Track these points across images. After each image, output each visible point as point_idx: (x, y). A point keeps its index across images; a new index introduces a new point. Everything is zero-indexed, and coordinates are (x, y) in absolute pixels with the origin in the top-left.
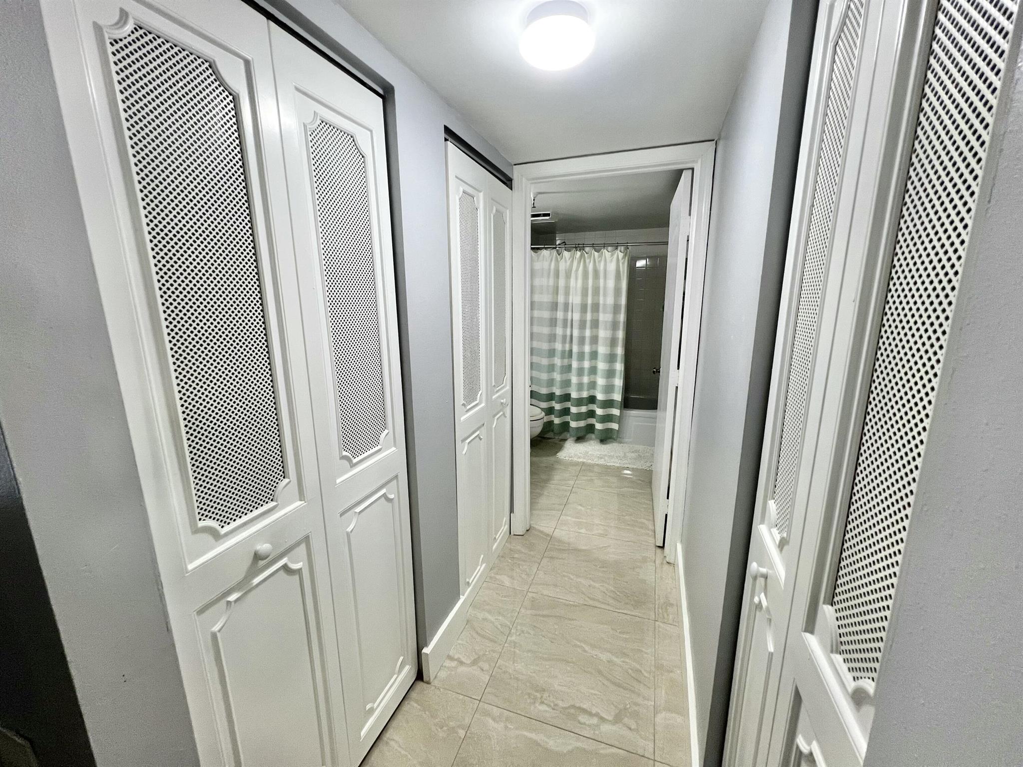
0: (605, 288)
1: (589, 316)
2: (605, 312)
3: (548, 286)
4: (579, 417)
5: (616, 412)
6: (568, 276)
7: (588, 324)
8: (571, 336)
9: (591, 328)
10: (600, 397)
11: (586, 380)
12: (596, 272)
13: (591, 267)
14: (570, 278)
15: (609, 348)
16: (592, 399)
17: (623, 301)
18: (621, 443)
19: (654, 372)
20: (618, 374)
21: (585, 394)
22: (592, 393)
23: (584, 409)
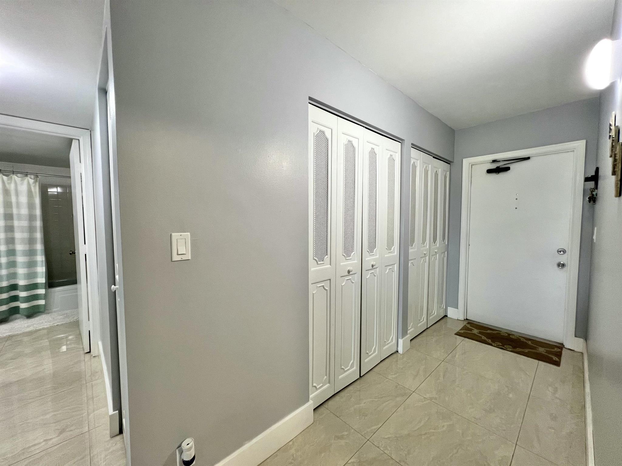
0: (18, 204)
2: (19, 219)
5: (42, 291)
9: (5, 232)
10: (22, 282)
11: (4, 272)
15: (27, 246)
16: (14, 287)
17: (38, 212)
18: (49, 313)
19: (70, 254)
22: (13, 281)
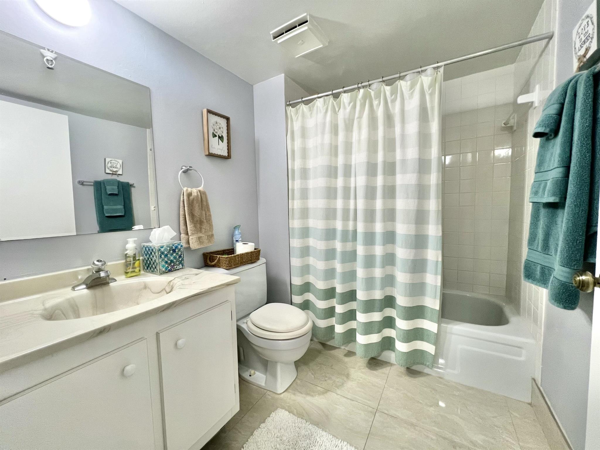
0: (403, 136)
1: (380, 180)
2: (404, 172)
3: (322, 144)
4: (369, 328)
6: (349, 127)
7: (379, 193)
8: (356, 210)
9: (384, 197)
10: (402, 299)
11: (378, 272)
12: (389, 118)
13: (380, 113)
14: (352, 131)
15: (413, 227)
16: (389, 302)
20: (430, 267)
21: (378, 295)
22: (389, 291)
23: (377, 317)
